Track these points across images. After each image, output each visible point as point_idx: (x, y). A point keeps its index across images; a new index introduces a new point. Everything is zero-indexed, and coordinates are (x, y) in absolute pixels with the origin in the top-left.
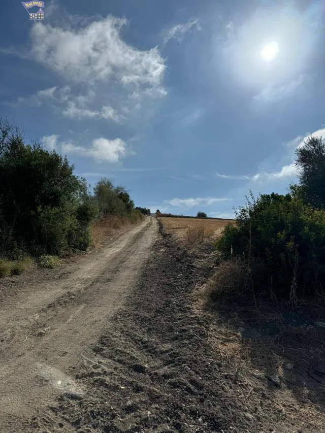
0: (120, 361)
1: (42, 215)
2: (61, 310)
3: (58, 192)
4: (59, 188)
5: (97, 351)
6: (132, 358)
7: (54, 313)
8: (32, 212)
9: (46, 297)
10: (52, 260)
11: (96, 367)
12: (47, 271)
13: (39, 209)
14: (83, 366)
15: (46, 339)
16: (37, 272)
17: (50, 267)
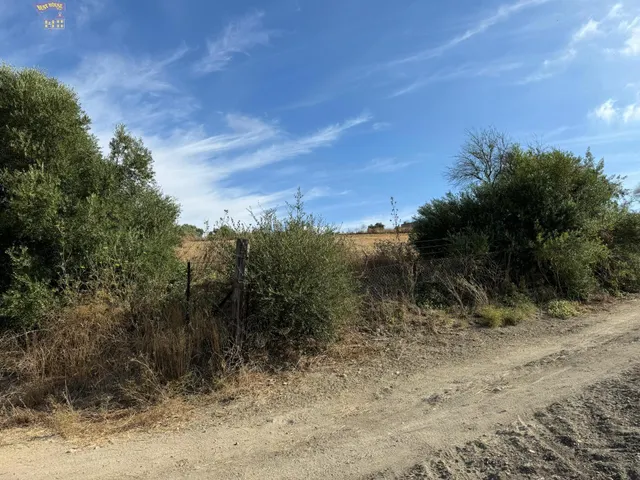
0: (552, 430)
1: (545, 246)
2: (538, 369)
3: (570, 208)
4: (571, 202)
5: (538, 416)
6: (569, 430)
7: (527, 372)
8: (531, 244)
9: (533, 354)
10: (567, 306)
11: (522, 428)
12: (555, 322)
13: (540, 238)
14: (510, 426)
15: (499, 395)
16: (540, 322)
17: (562, 317)
